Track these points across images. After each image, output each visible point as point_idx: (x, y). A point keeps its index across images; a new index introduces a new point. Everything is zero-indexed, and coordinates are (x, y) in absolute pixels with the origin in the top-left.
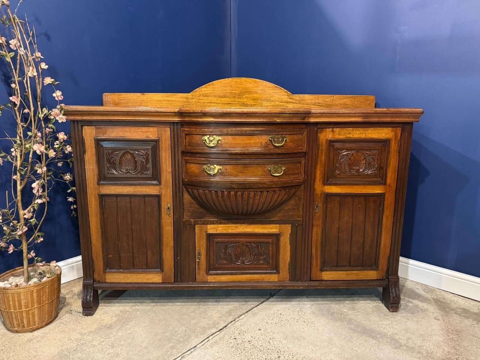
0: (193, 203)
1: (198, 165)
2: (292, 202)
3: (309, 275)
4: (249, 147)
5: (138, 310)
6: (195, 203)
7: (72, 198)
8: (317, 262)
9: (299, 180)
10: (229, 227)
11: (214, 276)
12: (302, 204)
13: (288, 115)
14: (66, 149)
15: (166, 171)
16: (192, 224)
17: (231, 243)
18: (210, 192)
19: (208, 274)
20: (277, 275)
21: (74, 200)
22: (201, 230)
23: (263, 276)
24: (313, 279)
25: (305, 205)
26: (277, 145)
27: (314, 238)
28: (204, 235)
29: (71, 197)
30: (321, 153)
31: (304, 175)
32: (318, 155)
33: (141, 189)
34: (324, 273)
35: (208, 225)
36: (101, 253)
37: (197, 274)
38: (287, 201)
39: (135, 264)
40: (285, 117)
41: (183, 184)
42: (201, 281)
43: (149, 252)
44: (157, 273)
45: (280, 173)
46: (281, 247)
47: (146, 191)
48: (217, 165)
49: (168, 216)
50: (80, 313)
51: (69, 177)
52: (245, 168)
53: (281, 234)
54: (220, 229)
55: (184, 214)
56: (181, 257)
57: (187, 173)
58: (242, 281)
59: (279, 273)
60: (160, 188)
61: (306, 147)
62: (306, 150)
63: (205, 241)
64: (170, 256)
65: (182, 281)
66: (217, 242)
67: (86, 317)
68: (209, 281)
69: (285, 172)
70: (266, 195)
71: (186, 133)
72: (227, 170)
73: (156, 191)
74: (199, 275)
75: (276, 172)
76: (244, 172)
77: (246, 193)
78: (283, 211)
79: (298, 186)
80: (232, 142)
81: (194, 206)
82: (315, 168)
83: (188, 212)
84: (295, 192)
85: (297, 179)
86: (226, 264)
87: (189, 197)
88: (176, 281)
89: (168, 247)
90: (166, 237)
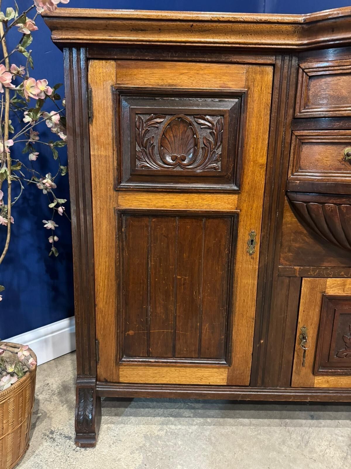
0: (301, 233)
6: (305, 232)
7: (53, 222)
11: (327, 378)
14: (50, 119)
15: (255, 163)
16: (296, 277)
19: (315, 373)
21: (55, 227)
22: (312, 289)
28: (319, 297)
29: (50, 220)
33: (200, 201)
35: (329, 279)
36: (113, 328)
37: (295, 372)
39: (178, 347)
41: (287, 192)
42: (302, 385)
43: (206, 326)
44: (220, 366)
47: (209, 205)
49: (249, 257)
50: (70, 438)
51: (50, 181)
55: (282, 254)
56: (266, 341)
60: (239, 200)
63: (317, 310)
64: (247, 336)
65: (264, 385)
67: (83, 449)
68: (316, 386)
73: (229, 206)
74: (298, 374)
81: (303, 240)
83: (289, 251)
87: (295, 219)
88: (253, 384)
89: (245, 317)
90: (242, 298)
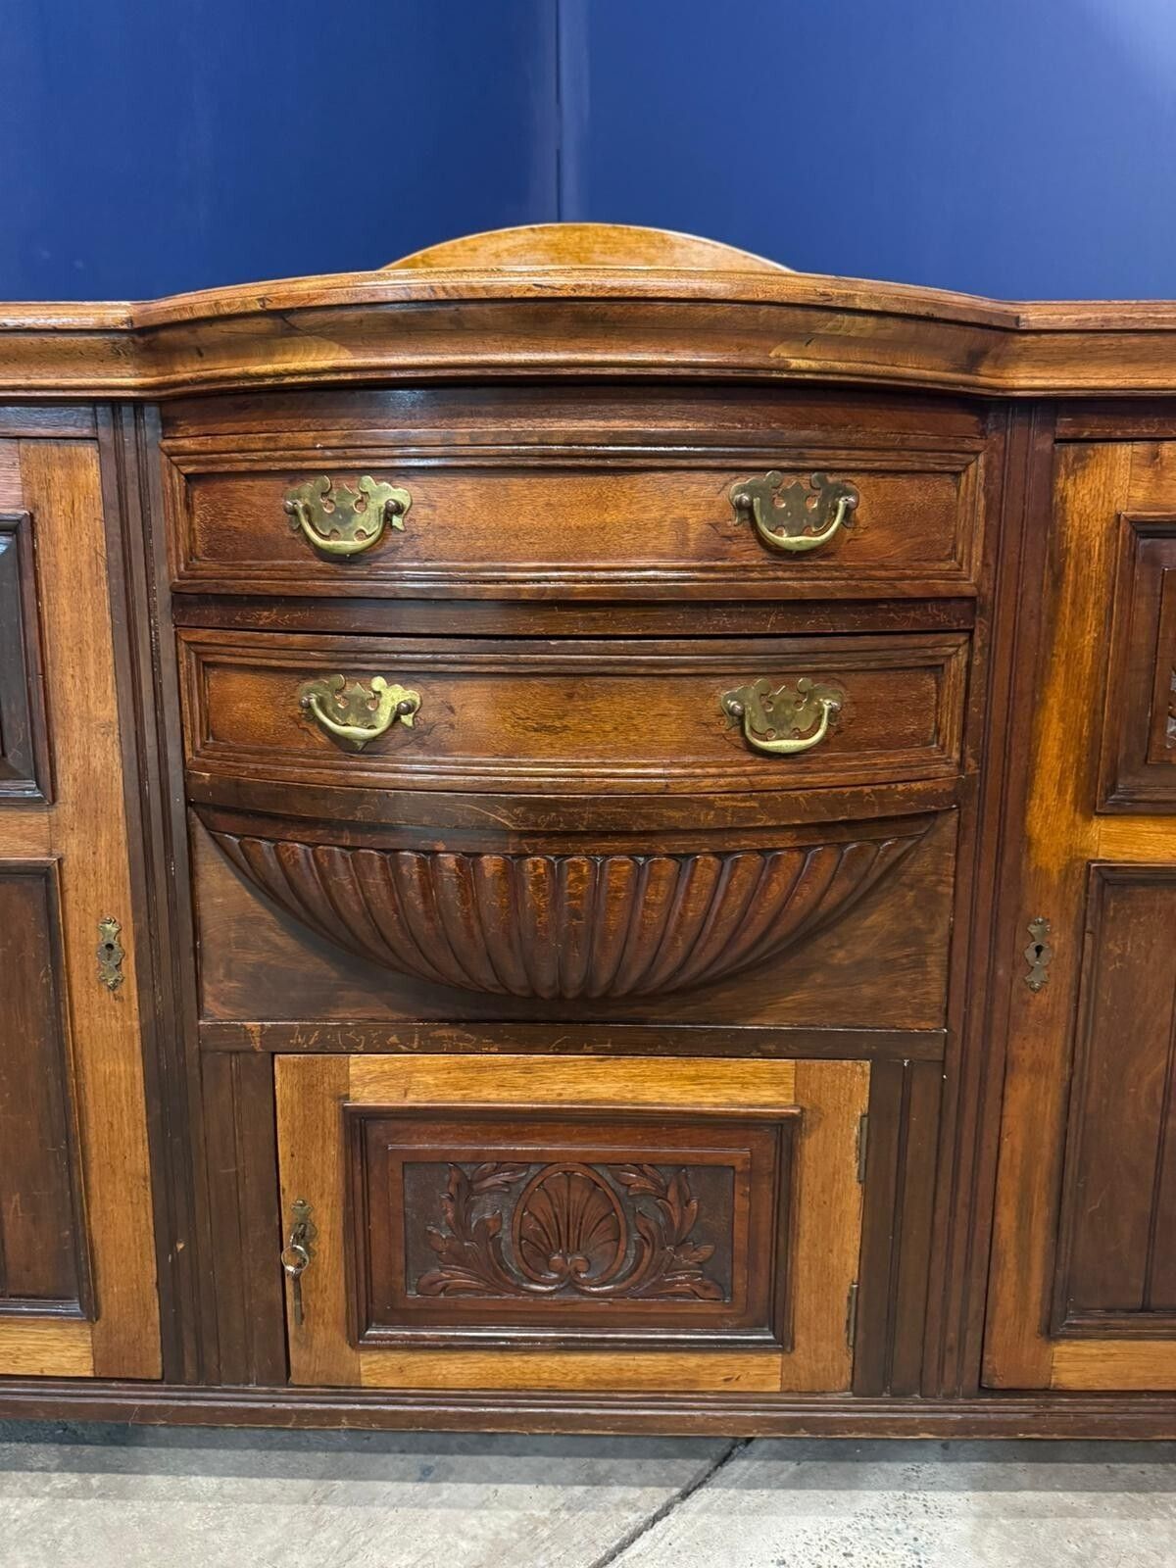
0: (260, 921)
1: (274, 679)
2: (878, 919)
3: (971, 1359)
4: (595, 556)
6: (269, 917)
8: (1024, 1285)
9: (928, 784)
10: (481, 1068)
11: (397, 1358)
12: (942, 930)
13: (871, 321)
15: (86, 719)
16: (254, 1052)
17: (496, 1170)
18: (349, 854)
19: (357, 1339)
20: (777, 1359)
22: (308, 1089)
23: (692, 1361)
24: (997, 1383)
25: (961, 944)
26: (785, 539)
27: (1013, 1144)
28: (331, 1113)
30: (1073, 603)
31: (962, 753)
32: (1053, 621)
34: (1063, 1348)
35: (354, 1058)
37: (296, 1339)
38: (849, 912)
40: (849, 341)
41: (188, 803)
42: (322, 1379)
43: (13, 1203)
44: (64, 1320)
45: (803, 737)
46: (805, 1199)
48: (391, 676)
49: (107, 997)
52: (570, 696)
53: (808, 1115)
54: (429, 1079)
55: (207, 986)
56: (191, 1244)
57: (210, 733)
58: (567, 1386)
59: (793, 1348)
60: (55, 826)
61: (977, 564)
62: (978, 586)
63: (333, 1151)
64: (134, 1230)
65: (206, 1378)
66: (412, 1162)
68: (366, 1381)
69: (839, 732)
70: (711, 876)
71: (190, 469)
72: (451, 709)
73: (29, 846)
74: (307, 1344)
75: (779, 725)
76: (565, 728)
77: (576, 867)
78: (819, 978)
79: (916, 819)
80: (484, 519)
81: (266, 941)
82: (1037, 705)
83: (229, 975)
84: (899, 860)
85: (917, 772)
86: (466, 1289)
87: (234, 883)
88: (172, 1375)
89: (120, 1174)
90: (104, 1120)
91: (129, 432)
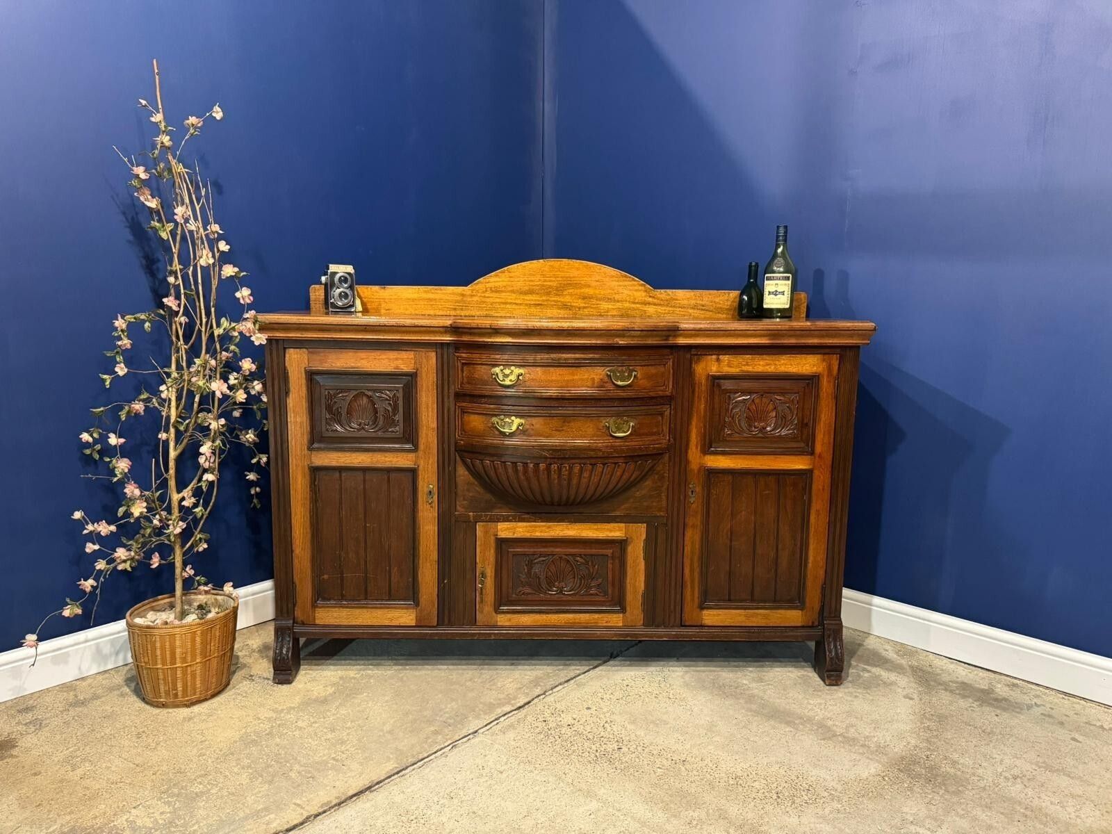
0: (474, 484)
1: (484, 417)
2: (648, 483)
3: (678, 616)
4: (571, 387)
5: (371, 677)
6: (476, 483)
7: (254, 473)
8: (693, 592)
9: (659, 446)
10: (536, 527)
11: (509, 616)
12: (665, 487)
13: (639, 332)
14: (253, 388)
15: (428, 427)
16: (470, 521)
17: (539, 557)
18: (503, 464)
19: (497, 611)
20: (621, 615)
21: (258, 479)
22: (486, 532)
23: (596, 616)
24: (687, 624)
25: (671, 489)
26: (620, 383)
27: (688, 549)
28: (492, 539)
29: (253, 471)
30: (698, 397)
31: (669, 436)
32: (693, 401)
33: (383, 458)
34: (705, 612)
35: (499, 524)
36: (309, 572)
37: (480, 612)
38: (639, 482)
39: (369, 589)
40: (634, 336)
41: (456, 450)
42: (486, 623)
43: (395, 570)
44: (407, 607)
45: (625, 432)
46: (628, 565)
47: (391, 461)
48: (516, 416)
49: (428, 506)
50: (268, 679)
51: (252, 436)
52: (564, 422)
53: (629, 540)
54: (521, 530)
55: (458, 503)
56: (450, 579)
57: (463, 430)
58: (559, 624)
59: (626, 612)
60: (417, 457)
61: (671, 387)
62: (672, 393)
63: (492, 551)
64: (432, 577)
65: (450, 624)
66: (515, 555)
67: (280, 686)
68: (499, 624)
69: (635, 431)
70: (601, 469)
71: (464, 362)
72: (533, 425)
73: (409, 463)
74: (482, 612)
75: (619, 430)
76: (563, 430)
77: (565, 467)
78: (632, 500)
79: (657, 455)
80: (543, 377)
81: (475, 490)
82: (689, 424)
83: (464, 500)
84: (653, 467)
85: (657, 442)
86: (530, 594)
87: (467, 473)
88: (440, 623)
89: (428, 561)
90: (425, 544)
91: (445, 350)
